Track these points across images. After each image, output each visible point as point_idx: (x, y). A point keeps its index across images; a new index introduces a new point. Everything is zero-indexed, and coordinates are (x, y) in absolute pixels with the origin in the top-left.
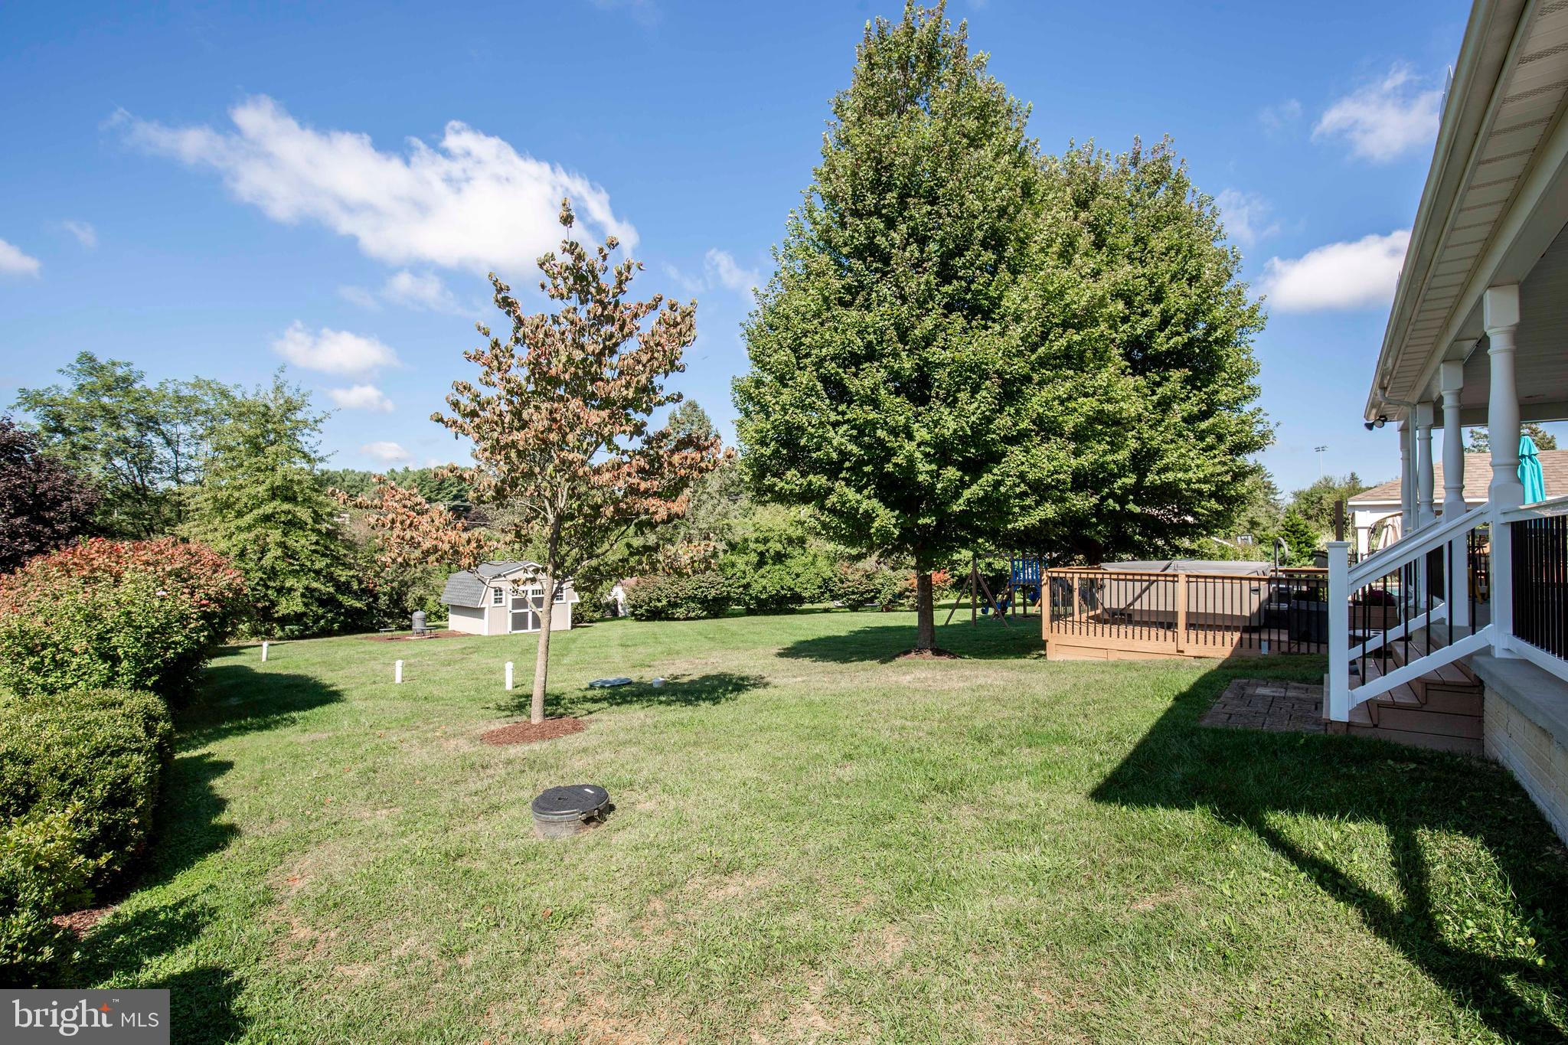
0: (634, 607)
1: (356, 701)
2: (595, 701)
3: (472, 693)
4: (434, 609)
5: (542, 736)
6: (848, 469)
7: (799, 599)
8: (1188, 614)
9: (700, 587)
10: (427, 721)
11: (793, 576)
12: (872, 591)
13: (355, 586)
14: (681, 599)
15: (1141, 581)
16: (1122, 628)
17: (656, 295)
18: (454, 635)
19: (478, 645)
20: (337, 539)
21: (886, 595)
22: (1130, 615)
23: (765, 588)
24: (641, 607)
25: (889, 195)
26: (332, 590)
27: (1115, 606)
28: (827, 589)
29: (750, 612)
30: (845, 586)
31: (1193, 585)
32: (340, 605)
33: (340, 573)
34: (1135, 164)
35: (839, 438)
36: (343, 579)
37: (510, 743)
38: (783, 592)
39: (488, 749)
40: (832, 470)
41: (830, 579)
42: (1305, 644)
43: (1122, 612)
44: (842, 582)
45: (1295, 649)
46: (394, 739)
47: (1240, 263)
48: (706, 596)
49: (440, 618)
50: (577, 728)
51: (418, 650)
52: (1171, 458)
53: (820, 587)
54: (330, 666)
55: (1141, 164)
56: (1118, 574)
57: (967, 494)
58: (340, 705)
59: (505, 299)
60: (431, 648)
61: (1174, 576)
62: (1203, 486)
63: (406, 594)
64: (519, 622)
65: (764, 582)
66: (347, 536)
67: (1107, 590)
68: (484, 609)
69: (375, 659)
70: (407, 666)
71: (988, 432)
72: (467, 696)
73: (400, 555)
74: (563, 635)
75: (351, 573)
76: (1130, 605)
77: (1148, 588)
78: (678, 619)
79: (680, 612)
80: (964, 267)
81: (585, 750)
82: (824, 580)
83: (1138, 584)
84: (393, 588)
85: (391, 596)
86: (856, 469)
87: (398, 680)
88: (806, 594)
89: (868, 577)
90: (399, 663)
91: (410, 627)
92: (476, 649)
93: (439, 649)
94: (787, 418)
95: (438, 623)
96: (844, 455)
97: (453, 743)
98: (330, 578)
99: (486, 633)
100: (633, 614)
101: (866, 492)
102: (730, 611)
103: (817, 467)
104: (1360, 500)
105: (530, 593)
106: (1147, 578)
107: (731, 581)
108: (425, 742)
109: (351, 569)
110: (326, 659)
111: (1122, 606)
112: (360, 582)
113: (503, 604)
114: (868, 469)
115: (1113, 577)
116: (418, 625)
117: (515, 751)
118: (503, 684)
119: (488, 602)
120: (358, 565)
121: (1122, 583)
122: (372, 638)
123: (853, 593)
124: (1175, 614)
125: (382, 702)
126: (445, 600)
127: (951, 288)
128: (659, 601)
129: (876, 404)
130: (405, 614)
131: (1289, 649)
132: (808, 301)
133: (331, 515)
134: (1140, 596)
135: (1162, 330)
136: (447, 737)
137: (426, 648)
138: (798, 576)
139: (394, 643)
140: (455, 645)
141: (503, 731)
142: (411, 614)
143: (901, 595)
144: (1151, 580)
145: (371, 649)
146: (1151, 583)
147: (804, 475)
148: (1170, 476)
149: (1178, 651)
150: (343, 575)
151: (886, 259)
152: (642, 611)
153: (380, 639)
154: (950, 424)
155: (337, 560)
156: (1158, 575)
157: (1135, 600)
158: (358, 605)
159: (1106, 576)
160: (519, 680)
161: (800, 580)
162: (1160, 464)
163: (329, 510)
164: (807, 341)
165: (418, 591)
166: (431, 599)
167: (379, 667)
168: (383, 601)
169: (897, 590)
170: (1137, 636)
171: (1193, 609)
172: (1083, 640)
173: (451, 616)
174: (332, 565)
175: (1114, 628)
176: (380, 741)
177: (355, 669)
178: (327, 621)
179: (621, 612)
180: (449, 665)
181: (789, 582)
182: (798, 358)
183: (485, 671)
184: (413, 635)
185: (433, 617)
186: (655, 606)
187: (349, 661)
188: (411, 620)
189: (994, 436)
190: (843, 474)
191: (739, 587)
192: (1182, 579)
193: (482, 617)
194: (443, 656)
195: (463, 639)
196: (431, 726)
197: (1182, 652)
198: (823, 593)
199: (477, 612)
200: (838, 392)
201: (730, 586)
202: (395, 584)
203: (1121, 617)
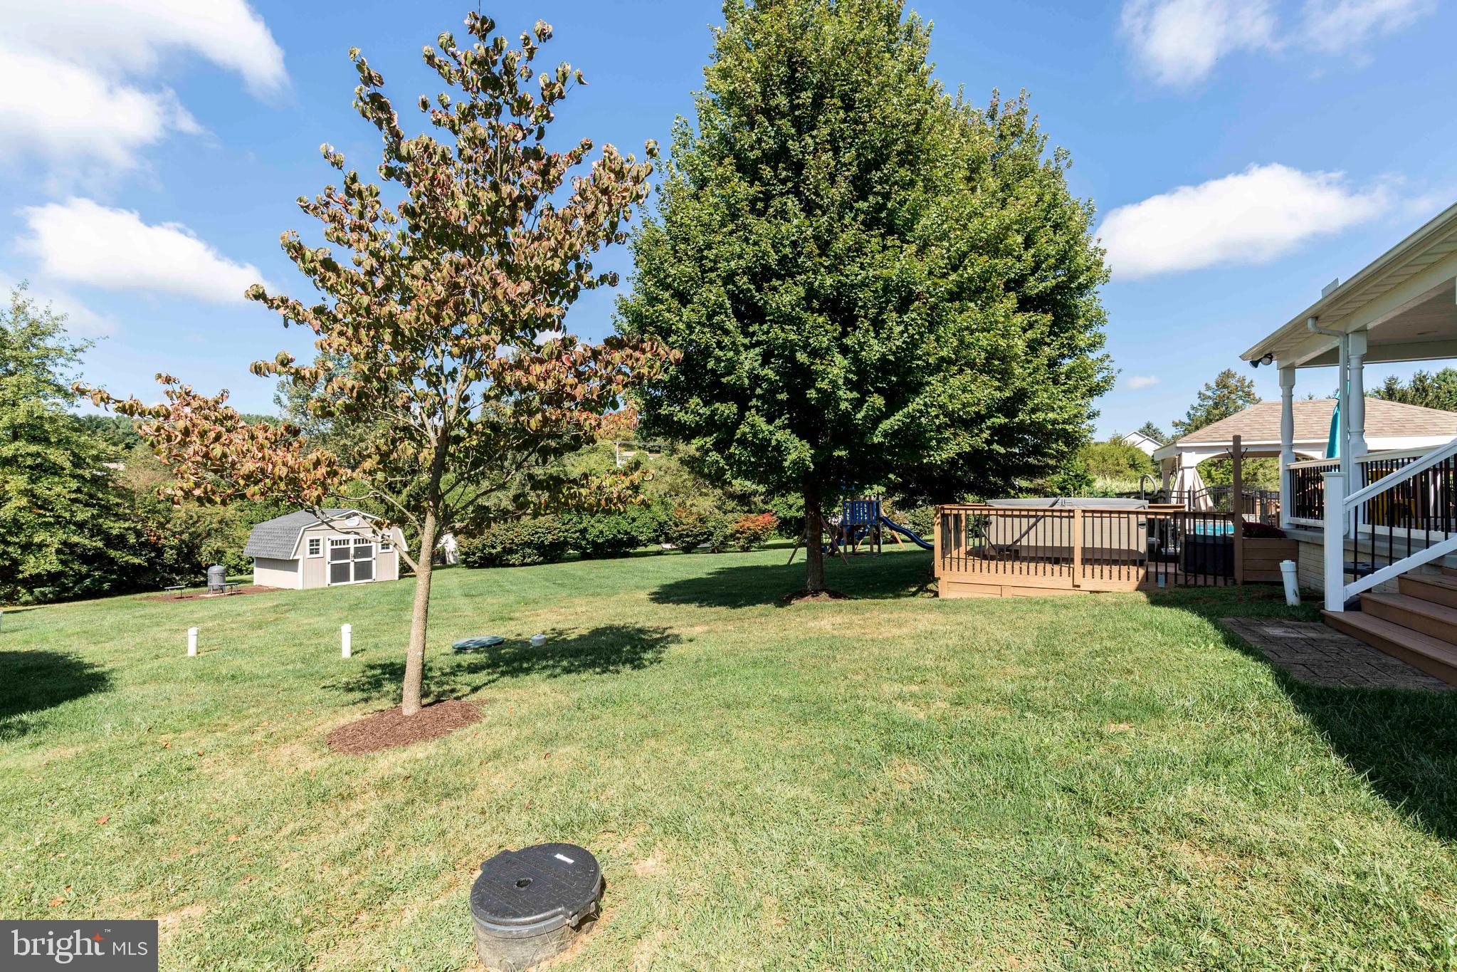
0: (467, 554)
1: (128, 690)
2: (473, 669)
3: (299, 665)
4: (233, 563)
5: (422, 733)
6: (759, 397)
7: (633, 542)
8: (1084, 549)
9: (537, 533)
10: (238, 714)
11: (630, 521)
12: (705, 533)
13: (132, 539)
14: (517, 545)
15: (1028, 517)
16: (1009, 565)
17: (584, 140)
18: (260, 590)
19: (295, 601)
20: (107, 486)
21: (718, 537)
22: (1017, 551)
23: (601, 532)
24: (474, 554)
25: (803, 95)
26: (100, 544)
27: (1001, 542)
28: (662, 533)
29: (585, 556)
30: (679, 529)
31: (1089, 520)
32: (112, 561)
33: (112, 524)
34: (992, 117)
35: (749, 361)
36: (115, 532)
37: (376, 748)
38: (620, 536)
39: (347, 761)
40: (741, 397)
41: (666, 522)
42: (1202, 576)
43: (1008, 548)
44: (677, 526)
45: (1192, 582)
46: (189, 751)
47: (1094, 215)
48: (542, 542)
49: (240, 572)
50: (469, 716)
51: (216, 611)
52: (1042, 398)
53: (655, 531)
54: (92, 636)
55: (999, 116)
56: (1005, 510)
57: (885, 425)
58: (101, 697)
59: (375, 98)
60: (234, 607)
61: (1070, 511)
62: (1067, 427)
63: (199, 547)
64: (339, 573)
65: (601, 526)
66: (120, 483)
67: (993, 527)
68: (297, 561)
69: (158, 624)
70: (203, 634)
71: (913, 359)
72: (294, 671)
73: (197, 485)
74: (391, 587)
75: (127, 525)
76: (1017, 541)
77: (1035, 524)
78: (514, 565)
79: (515, 558)
80: (881, 181)
81: (497, 755)
82: (660, 523)
83: (1024, 521)
84: (182, 541)
85: (179, 550)
86: (768, 397)
87: (192, 651)
88: (642, 538)
89: (701, 520)
90: (192, 631)
91: (205, 583)
92: (293, 606)
93: (244, 608)
94: (693, 337)
95: (238, 577)
96: (756, 379)
97: (285, 751)
98: (97, 531)
99: (300, 587)
100: (465, 561)
101: (778, 422)
102: (566, 555)
103: (727, 394)
104: (1187, 442)
105: (352, 542)
106: (1034, 513)
107: (568, 527)
108: (240, 753)
109: (126, 520)
110: (89, 627)
111: (1009, 542)
112: (138, 534)
113: (321, 554)
114: (783, 396)
115: (999, 513)
116: (215, 581)
117: (389, 762)
118: (337, 650)
119: (303, 554)
120: (137, 516)
121: (1009, 520)
122: (155, 598)
123: (688, 536)
124: (1070, 550)
125: (168, 687)
126: (248, 552)
127: (866, 204)
128: (494, 547)
129: (797, 321)
130: (199, 569)
131: (1186, 581)
132: (708, 207)
133: (97, 458)
134: (1027, 532)
135: (1032, 274)
136: (275, 740)
137: (227, 607)
138: (634, 520)
139: (183, 602)
140: (266, 603)
141: (361, 727)
142: (207, 568)
143: (733, 536)
144: (1036, 516)
145: (153, 611)
146: (1038, 519)
147: (707, 403)
148: (1040, 416)
149: (1074, 586)
150: (116, 528)
151: (799, 167)
152: (476, 558)
153: (166, 599)
154: (875, 350)
155: (106, 510)
156: (1044, 511)
157: (1022, 536)
158: (137, 561)
159: (991, 512)
160: (359, 644)
161: (636, 524)
162: (1030, 405)
163: (94, 452)
164: (711, 254)
165: (215, 543)
166: (230, 552)
167: (165, 634)
168: (170, 555)
169: (729, 532)
170: (1024, 571)
171: (1089, 545)
172: (977, 577)
173: (256, 570)
174: (100, 516)
175: (1001, 564)
176: (165, 756)
177: (129, 640)
178: (94, 581)
179: (451, 559)
180: (260, 627)
181: (625, 525)
182: (704, 272)
183: (309, 634)
184: (208, 592)
185: (232, 571)
186: (491, 554)
187: (120, 629)
188: (206, 576)
189: (920, 362)
190: (754, 402)
191: (576, 532)
192: (1078, 514)
193: (296, 571)
194: (249, 618)
195: (273, 595)
196: (247, 723)
197: (1079, 586)
198: (658, 536)
199: (291, 565)
200: (750, 313)
201: (567, 531)
202: (185, 536)
203: (1010, 553)
